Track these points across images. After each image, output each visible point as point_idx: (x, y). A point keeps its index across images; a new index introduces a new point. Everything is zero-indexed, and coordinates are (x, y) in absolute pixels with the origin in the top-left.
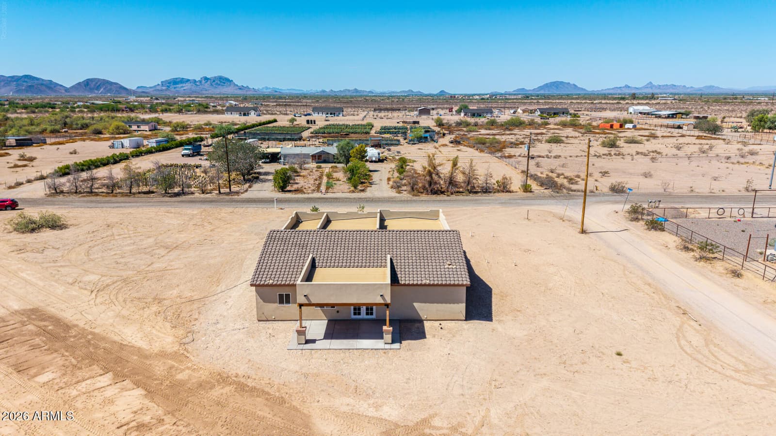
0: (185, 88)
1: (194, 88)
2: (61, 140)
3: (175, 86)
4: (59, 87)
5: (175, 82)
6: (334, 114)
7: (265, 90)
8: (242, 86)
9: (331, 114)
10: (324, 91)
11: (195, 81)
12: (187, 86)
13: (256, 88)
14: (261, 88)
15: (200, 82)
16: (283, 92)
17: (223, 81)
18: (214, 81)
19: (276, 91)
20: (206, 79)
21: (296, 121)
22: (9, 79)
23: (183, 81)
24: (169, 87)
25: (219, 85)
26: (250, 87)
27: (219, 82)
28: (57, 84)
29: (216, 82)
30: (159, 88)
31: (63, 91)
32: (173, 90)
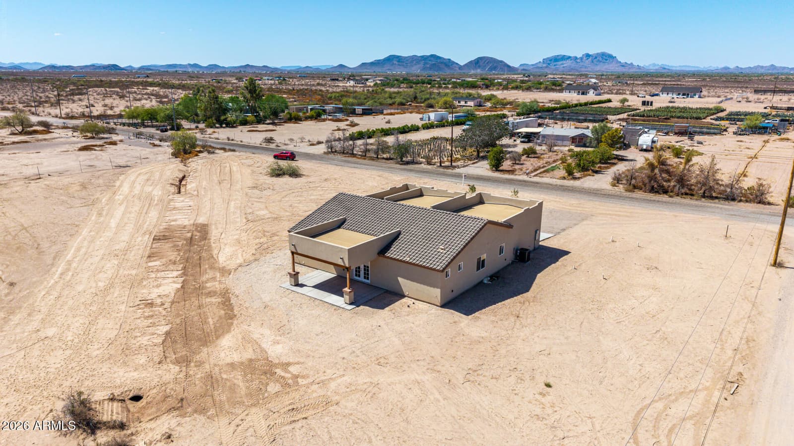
0: (564, 65)
1: (574, 65)
2: (393, 111)
3: (555, 63)
4: (455, 65)
5: (557, 59)
6: (688, 94)
7: (651, 67)
8: (626, 63)
9: (684, 95)
10: (726, 68)
11: (576, 58)
12: (567, 63)
13: (641, 65)
14: (647, 65)
15: (581, 58)
16: (674, 69)
17: (606, 57)
18: (596, 58)
19: (665, 69)
20: (588, 55)
21: (628, 101)
22: (420, 58)
23: (564, 58)
24: (549, 64)
25: (601, 62)
26: (634, 64)
27: (601, 59)
28: (454, 63)
29: (598, 58)
30: (540, 65)
31: (457, 69)
32: (553, 67)
